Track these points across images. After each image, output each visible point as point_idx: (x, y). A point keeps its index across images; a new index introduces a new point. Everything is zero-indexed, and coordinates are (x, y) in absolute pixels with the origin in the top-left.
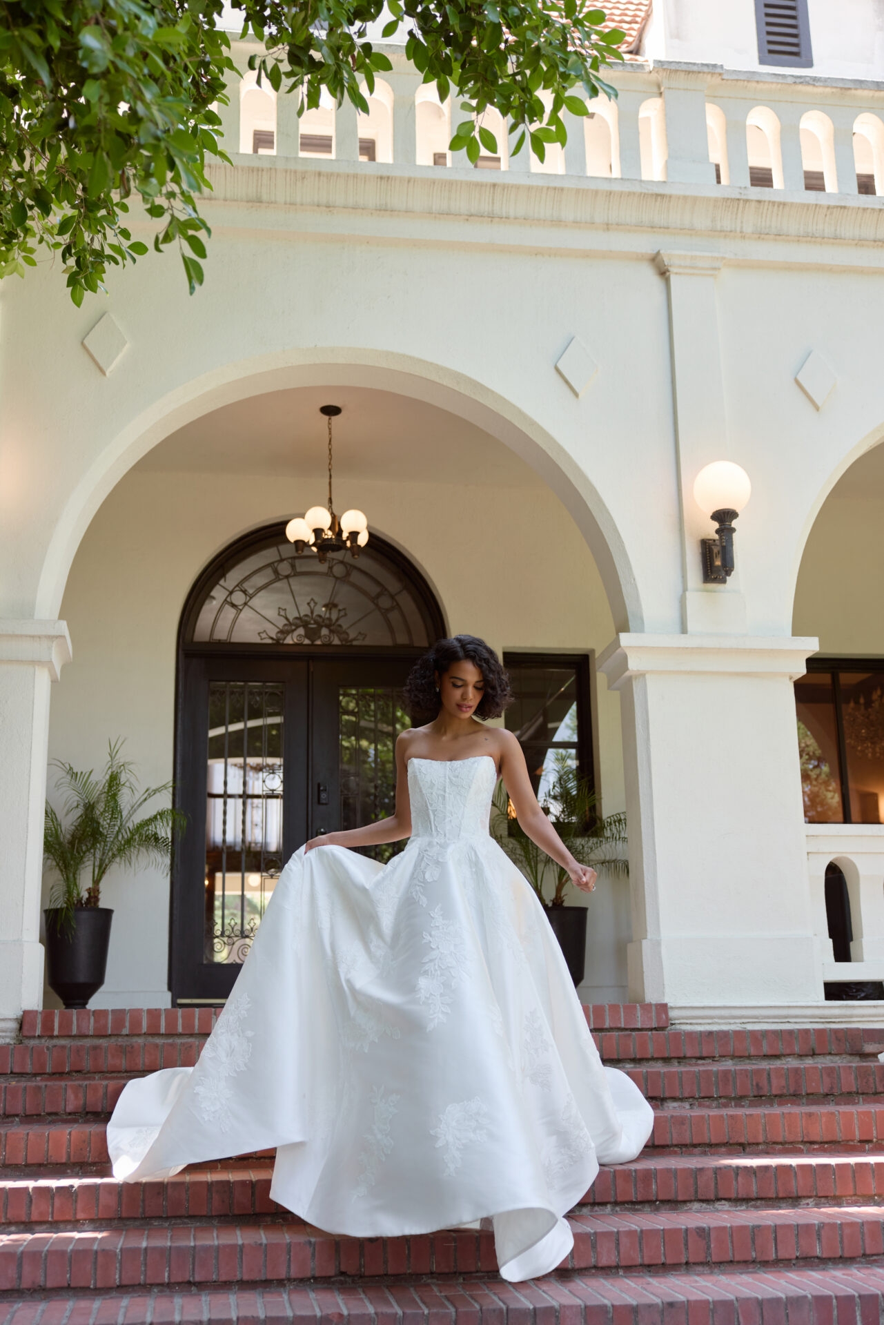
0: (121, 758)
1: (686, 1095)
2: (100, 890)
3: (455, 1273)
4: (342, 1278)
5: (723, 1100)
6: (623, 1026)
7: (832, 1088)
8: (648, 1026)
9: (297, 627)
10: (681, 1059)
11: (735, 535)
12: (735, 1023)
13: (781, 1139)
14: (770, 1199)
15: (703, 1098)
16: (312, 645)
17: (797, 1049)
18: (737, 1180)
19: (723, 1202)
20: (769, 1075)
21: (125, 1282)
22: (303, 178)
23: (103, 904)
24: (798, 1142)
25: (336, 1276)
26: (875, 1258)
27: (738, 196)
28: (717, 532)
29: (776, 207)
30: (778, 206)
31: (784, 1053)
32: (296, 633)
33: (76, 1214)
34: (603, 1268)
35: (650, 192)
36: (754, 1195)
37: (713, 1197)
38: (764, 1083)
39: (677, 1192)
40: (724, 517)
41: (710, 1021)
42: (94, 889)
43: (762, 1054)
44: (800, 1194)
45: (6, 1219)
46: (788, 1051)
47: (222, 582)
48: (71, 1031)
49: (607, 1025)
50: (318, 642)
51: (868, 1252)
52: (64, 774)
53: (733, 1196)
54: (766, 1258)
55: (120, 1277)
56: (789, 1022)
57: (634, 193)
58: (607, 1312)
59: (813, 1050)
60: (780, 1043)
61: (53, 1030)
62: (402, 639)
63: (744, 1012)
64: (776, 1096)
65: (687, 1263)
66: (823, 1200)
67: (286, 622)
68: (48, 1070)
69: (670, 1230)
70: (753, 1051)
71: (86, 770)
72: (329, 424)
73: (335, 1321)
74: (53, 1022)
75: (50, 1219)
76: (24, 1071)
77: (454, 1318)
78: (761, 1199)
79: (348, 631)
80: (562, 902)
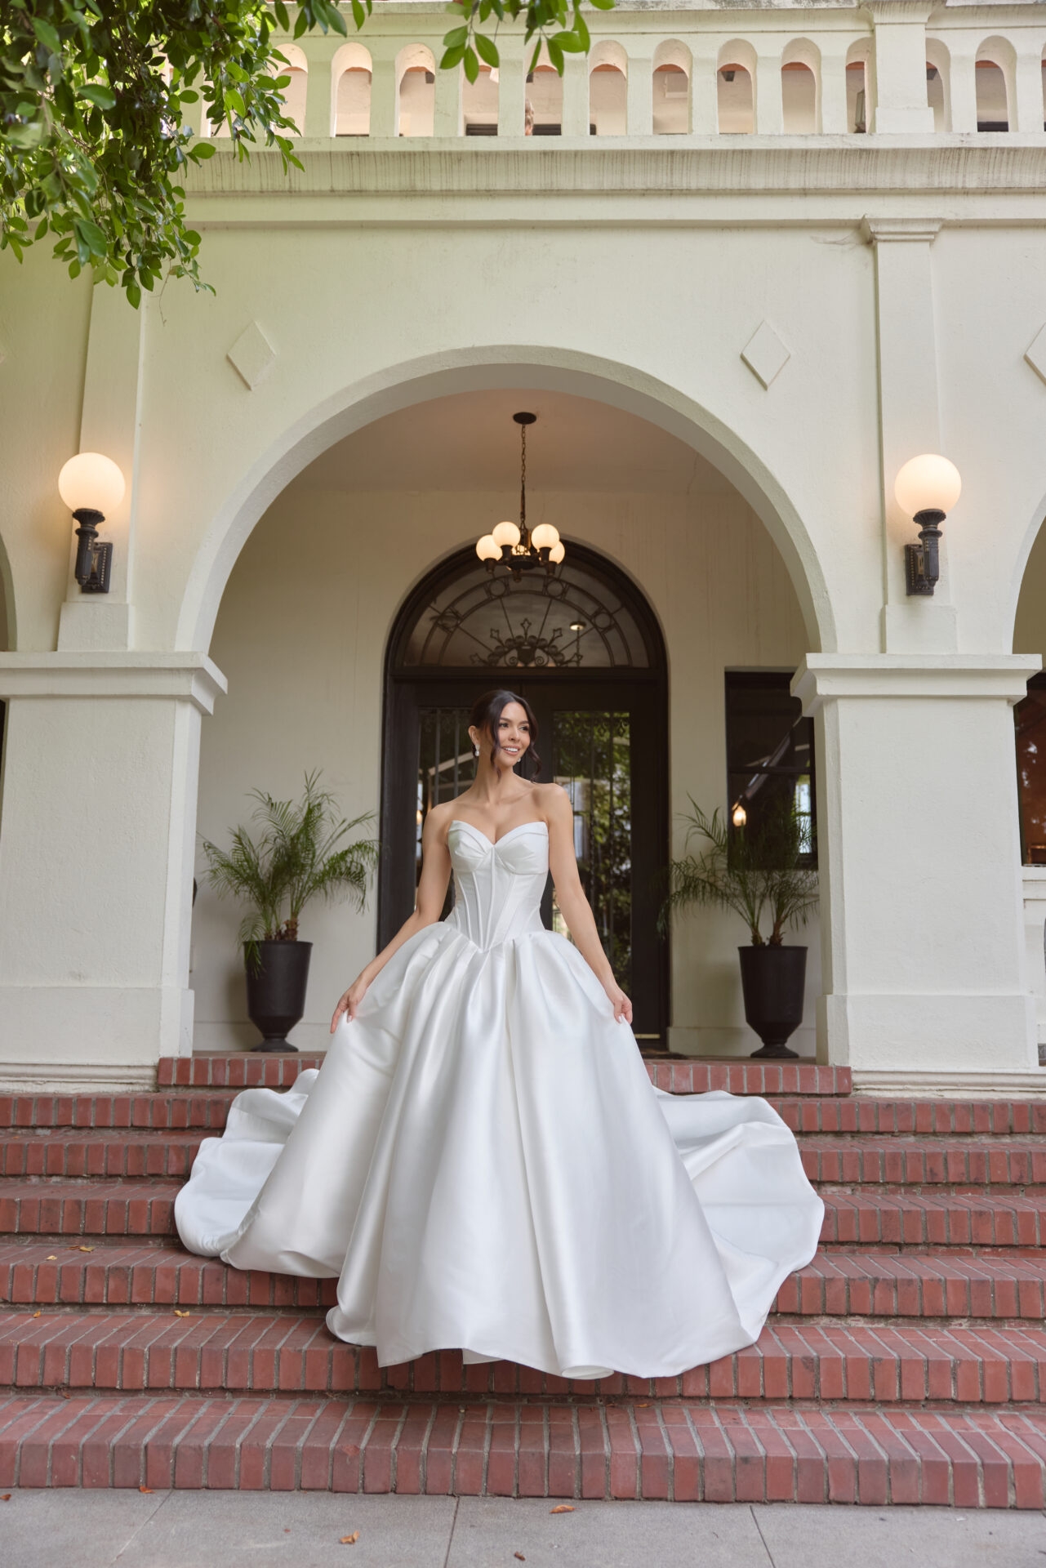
0: (320, 787)
1: (847, 1179)
2: (299, 922)
3: (517, 1394)
4: (391, 1392)
5: (892, 1187)
6: (799, 1091)
7: (1021, 1177)
8: (828, 1092)
9: (510, 649)
10: (855, 1134)
11: (940, 540)
12: (930, 1090)
13: (945, 1241)
14: (914, 1317)
15: (868, 1183)
16: (526, 668)
17: (991, 1127)
18: (873, 1294)
19: (857, 1318)
20: (946, 1160)
21: (151, 1385)
22: (459, 160)
23: (301, 937)
24: (966, 1245)
25: (382, 1389)
26: (1025, 1404)
27: (959, 145)
28: (921, 535)
29: (1005, 154)
30: (1008, 154)
31: (977, 1130)
32: (508, 656)
33: (131, 1297)
34: (690, 1398)
35: (854, 147)
36: (894, 1312)
37: (844, 1312)
38: (940, 1169)
39: (801, 1304)
40: (930, 519)
41: (901, 1087)
42: (291, 922)
43: (950, 1130)
44: (950, 1313)
45: (59, 1298)
46: (980, 1129)
47: (432, 605)
48: (207, 1080)
49: (780, 1090)
50: (532, 665)
51: (1015, 1397)
52: (260, 804)
53: (869, 1311)
54: (888, 1398)
55: (148, 1378)
56: (993, 1090)
57: (834, 150)
58: (667, 1464)
59: (1011, 1128)
60: (971, 1119)
61: (188, 1079)
62: (621, 660)
63: (940, 1079)
64: (954, 1183)
65: (791, 1398)
66: (979, 1321)
67: (498, 644)
68: (169, 1124)
69: (771, 1359)
70: (938, 1127)
71: (285, 800)
72: (523, 432)
73: (350, 1455)
74: (188, 1070)
75: (104, 1301)
76: (145, 1125)
77: (486, 1460)
78: (903, 1316)
79: (563, 652)
80: (780, 940)
